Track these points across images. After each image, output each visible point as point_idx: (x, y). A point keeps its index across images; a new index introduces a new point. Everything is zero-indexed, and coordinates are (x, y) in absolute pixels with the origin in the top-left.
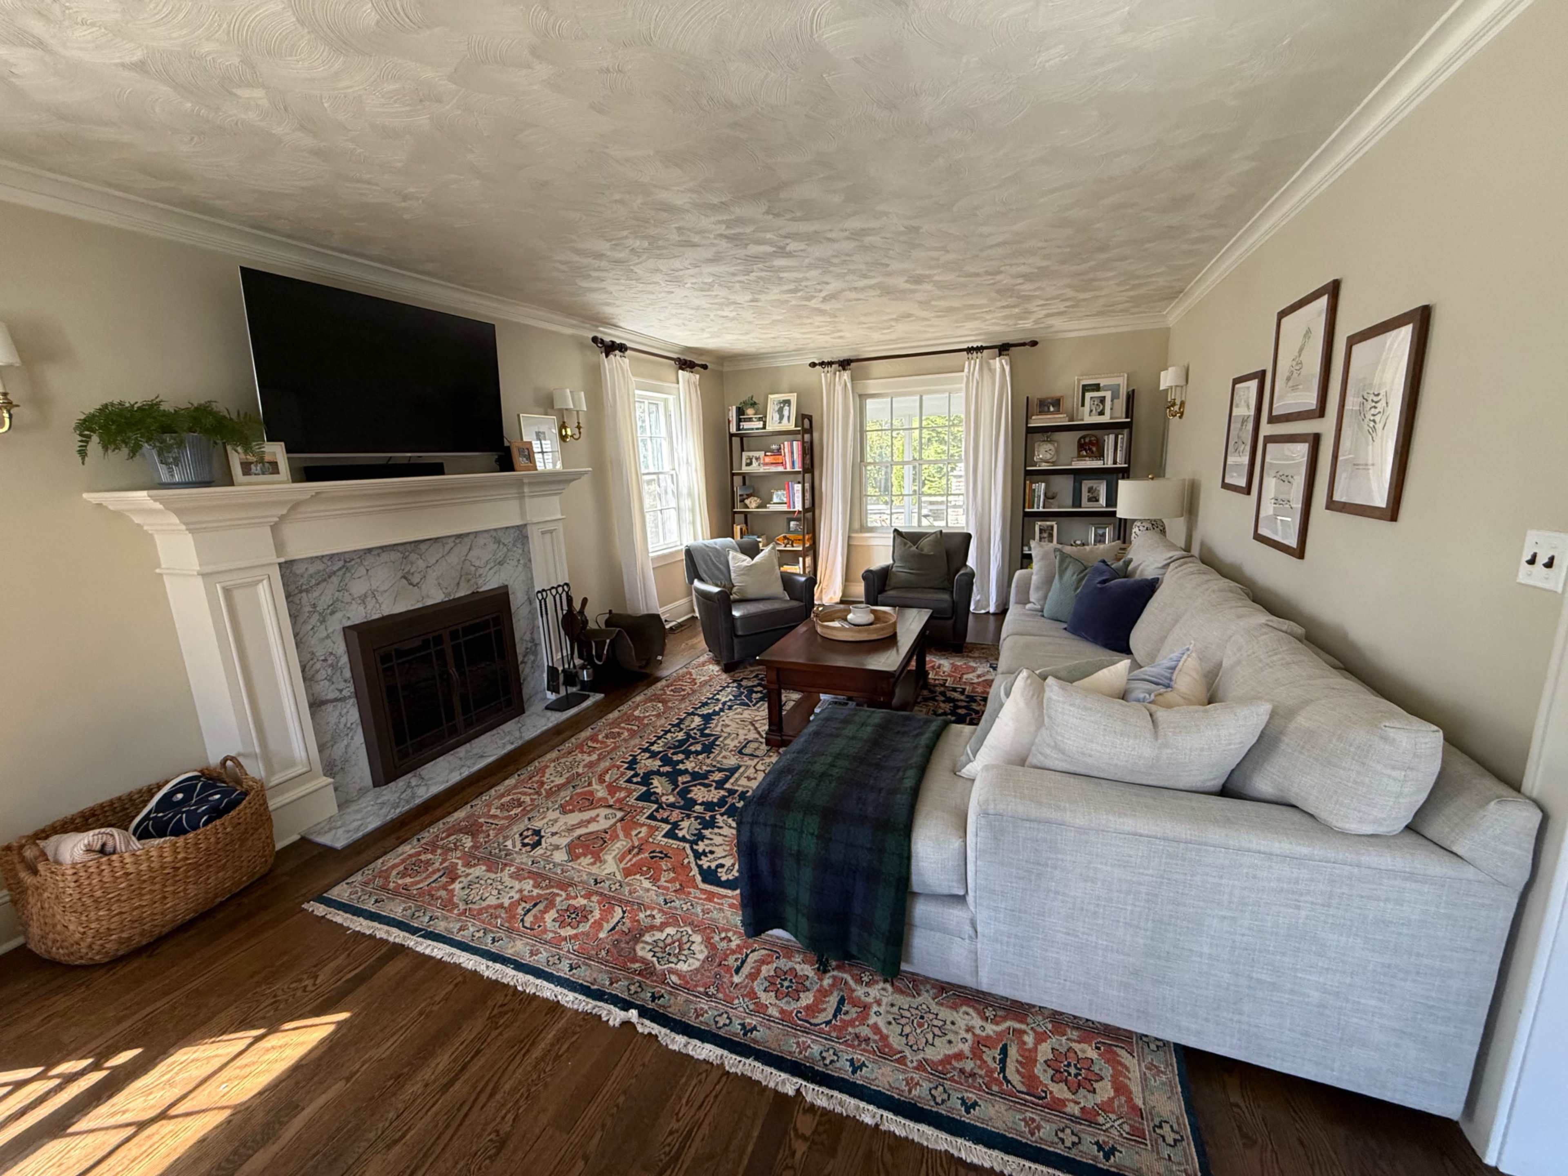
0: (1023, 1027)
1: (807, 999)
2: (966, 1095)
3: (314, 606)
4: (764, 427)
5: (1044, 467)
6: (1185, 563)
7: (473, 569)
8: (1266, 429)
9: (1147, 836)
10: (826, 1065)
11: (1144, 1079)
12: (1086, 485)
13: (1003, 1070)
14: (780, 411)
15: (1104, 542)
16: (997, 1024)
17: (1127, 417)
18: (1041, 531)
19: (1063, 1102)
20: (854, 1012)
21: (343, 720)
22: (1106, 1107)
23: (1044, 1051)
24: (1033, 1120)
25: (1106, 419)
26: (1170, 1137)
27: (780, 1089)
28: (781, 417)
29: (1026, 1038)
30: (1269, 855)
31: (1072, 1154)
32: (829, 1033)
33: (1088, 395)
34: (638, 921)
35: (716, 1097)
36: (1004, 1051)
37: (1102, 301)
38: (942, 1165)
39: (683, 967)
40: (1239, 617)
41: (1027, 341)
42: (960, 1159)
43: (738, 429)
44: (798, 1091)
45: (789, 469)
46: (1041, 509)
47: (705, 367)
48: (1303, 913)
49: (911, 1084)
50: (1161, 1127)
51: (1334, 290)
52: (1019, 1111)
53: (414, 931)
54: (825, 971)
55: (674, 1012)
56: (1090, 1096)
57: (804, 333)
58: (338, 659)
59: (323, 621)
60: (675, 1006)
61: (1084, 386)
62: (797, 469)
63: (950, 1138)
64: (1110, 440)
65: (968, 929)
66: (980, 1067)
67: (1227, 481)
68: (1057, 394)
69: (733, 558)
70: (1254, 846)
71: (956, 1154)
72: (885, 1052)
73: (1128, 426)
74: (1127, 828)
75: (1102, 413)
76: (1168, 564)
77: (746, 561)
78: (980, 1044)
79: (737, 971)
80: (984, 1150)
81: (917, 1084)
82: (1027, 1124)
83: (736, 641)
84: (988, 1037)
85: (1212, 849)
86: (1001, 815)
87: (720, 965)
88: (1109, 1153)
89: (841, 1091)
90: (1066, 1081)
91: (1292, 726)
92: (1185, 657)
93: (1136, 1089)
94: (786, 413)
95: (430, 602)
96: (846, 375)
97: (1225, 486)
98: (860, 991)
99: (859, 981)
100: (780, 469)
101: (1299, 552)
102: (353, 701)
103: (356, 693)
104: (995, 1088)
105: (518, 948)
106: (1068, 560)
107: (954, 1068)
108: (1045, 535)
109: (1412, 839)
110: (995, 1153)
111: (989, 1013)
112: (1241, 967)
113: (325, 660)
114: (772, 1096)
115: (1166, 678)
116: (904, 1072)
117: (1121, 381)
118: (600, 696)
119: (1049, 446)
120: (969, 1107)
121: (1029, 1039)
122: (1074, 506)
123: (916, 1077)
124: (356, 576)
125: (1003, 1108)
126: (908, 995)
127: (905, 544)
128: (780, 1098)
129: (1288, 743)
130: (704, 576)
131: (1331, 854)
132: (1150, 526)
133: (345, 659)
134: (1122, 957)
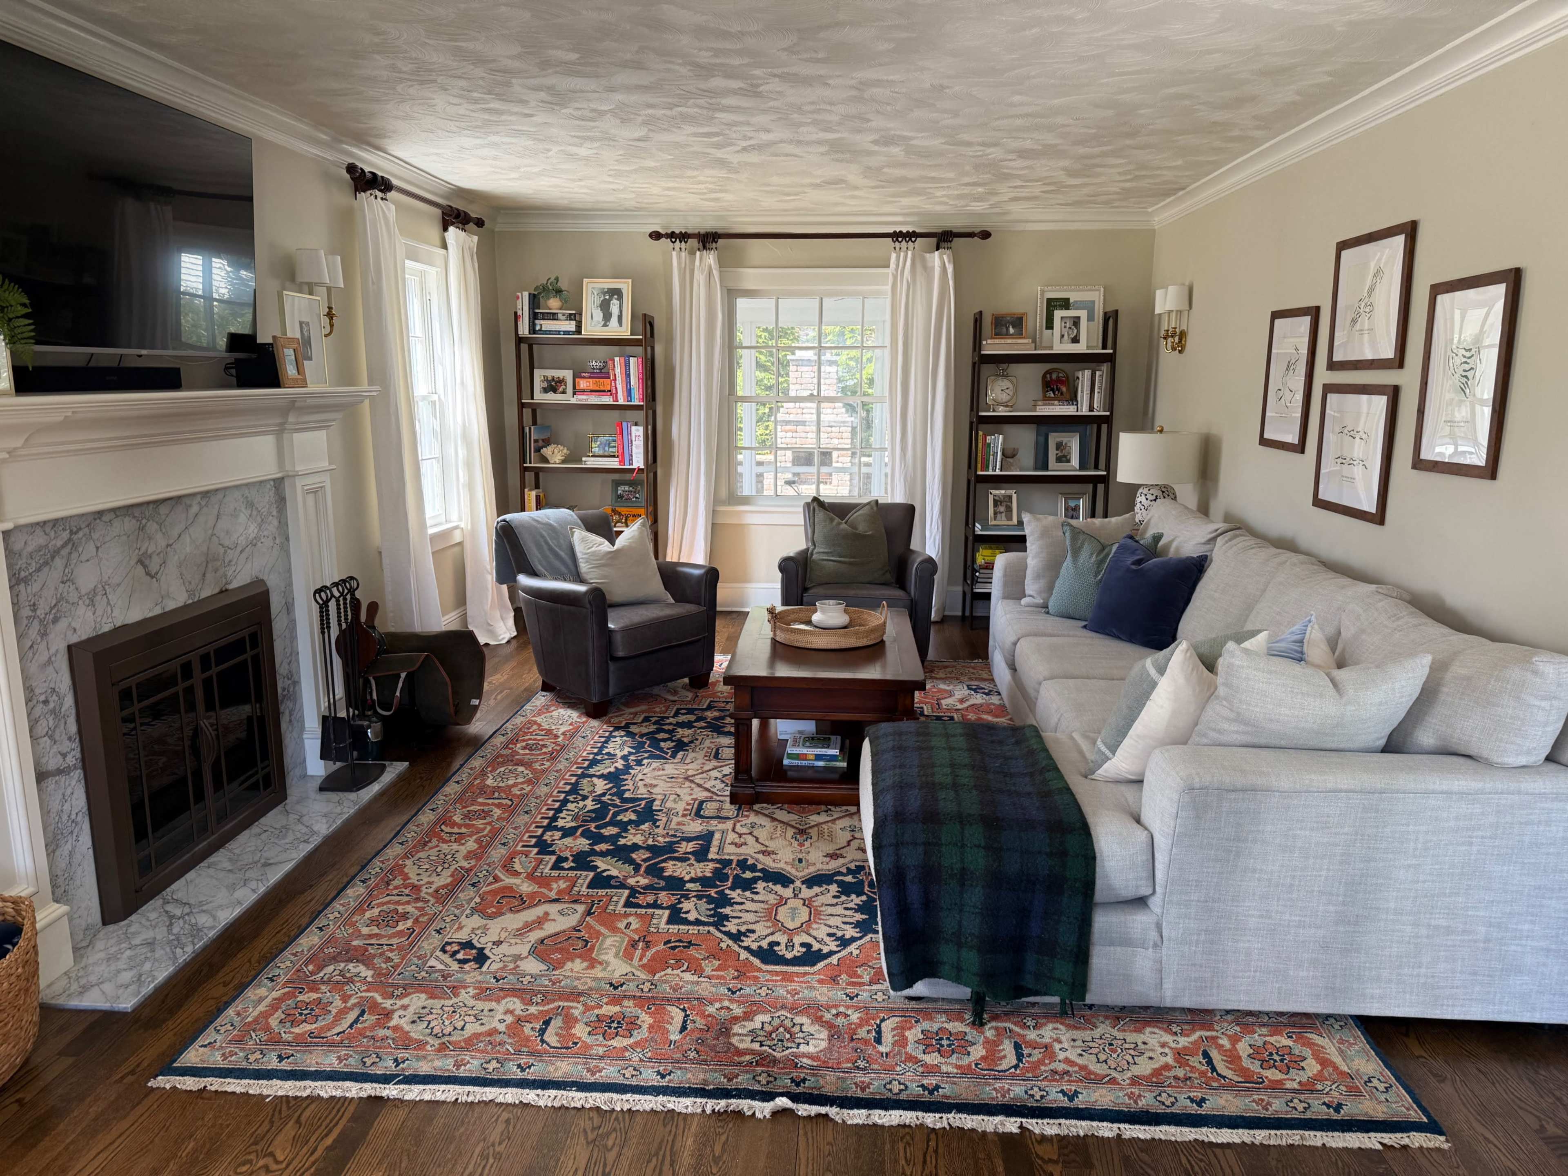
0: (1214, 1034)
1: (978, 1052)
2: (1192, 1095)
3: (34, 607)
4: (579, 330)
5: (1002, 412)
6: (1236, 536)
7: (222, 550)
8: (1322, 376)
9: (1347, 791)
10: (1037, 1101)
11: (1341, 1052)
12: (1053, 439)
13: (1214, 1069)
14: (605, 306)
15: (1078, 518)
16: (1188, 1036)
17: (1104, 347)
18: (996, 503)
19: (1280, 1082)
20: (1037, 1055)
21: (67, 807)
22: (1319, 1077)
23: (1243, 1048)
24: (1263, 1100)
25: (1080, 348)
26: (1382, 1087)
27: (1001, 1130)
28: (607, 317)
29: (1221, 1042)
30: (1449, 793)
31: (1308, 1115)
32: (1023, 1075)
33: (1058, 314)
34: (709, 1016)
35: (936, 1151)
36: (1206, 1055)
37: (1086, 190)
38: (1196, 1150)
39: (811, 1049)
40: (1343, 587)
41: (977, 230)
42: (1211, 1143)
43: (533, 330)
44: (1021, 1127)
45: (621, 401)
46: (998, 472)
47: (480, 223)
48: (1475, 849)
49: (1136, 1098)
50: (1370, 1081)
51: (1410, 231)
52: (1247, 1096)
53: (386, 1079)
54: (982, 1024)
55: (829, 1089)
56: (1301, 1073)
57: (669, 189)
58: (61, 698)
59: (44, 634)
60: (829, 1083)
61: (1050, 301)
62: (636, 402)
63: (1193, 1130)
64: (1084, 377)
65: (1153, 935)
66: (1191, 1072)
67: (1266, 436)
68: (1018, 310)
69: (583, 540)
70: (1437, 787)
71: (1206, 1140)
72: (1092, 1079)
73: (1110, 359)
74: (1330, 785)
75: (1076, 340)
76: (1214, 539)
77: (602, 545)
78: (1180, 1055)
79: (878, 1040)
80: (1230, 1131)
81: (1140, 1096)
82: (1258, 1104)
83: (612, 666)
84: (1185, 1048)
85: (1402, 796)
86: (1206, 788)
87: (852, 1040)
88: (1338, 1108)
89: (1066, 1118)
90: (1274, 1066)
91: (1449, 676)
92: (1309, 628)
93: (1337, 1060)
94: (614, 309)
95: (171, 605)
96: (710, 258)
97: (1264, 442)
98: (1032, 1035)
99: (1025, 1027)
100: (607, 400)
101: (1379, 517)
102: (78, 774)
103: (83, 760)
104: (1215, 1084)
105: (562, 1069)
106: (1081, 537)
107: (1169, 1077)
108: (1002, 509)
109: (1552, 766)
110: (1240, 1131)
111: (1175, 1028)
112: (1422, 916)
113: (46, 702)
114: (996, 1138)
115: (1297, 651)
116: (1121, 1089)
117: (1096, 296)
118: (401, 766)
119: (1005, 383)
120: (1201, 1102)
121: (1225, 1042)
122: (1036, 469)
123: (1136, 1091)
124: (83, 558)
125: (1230, 1098)
126: (1085, 1029)
127: (832, 520)
128: (1006, 1139)
129: (1447, 692)
130: (539, 568)
131: (1499, 786)
132: (1159, 493)
133: (69, 701)
134: (1313, 931)
